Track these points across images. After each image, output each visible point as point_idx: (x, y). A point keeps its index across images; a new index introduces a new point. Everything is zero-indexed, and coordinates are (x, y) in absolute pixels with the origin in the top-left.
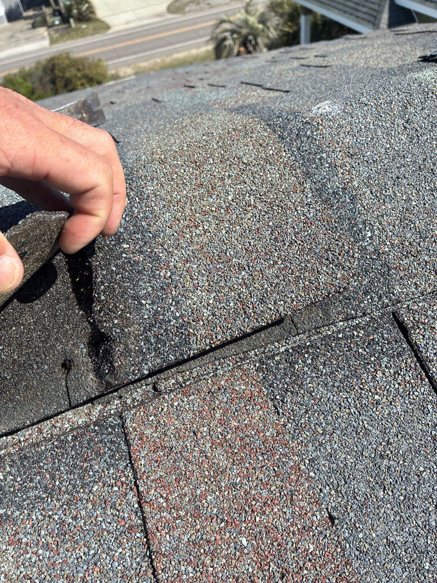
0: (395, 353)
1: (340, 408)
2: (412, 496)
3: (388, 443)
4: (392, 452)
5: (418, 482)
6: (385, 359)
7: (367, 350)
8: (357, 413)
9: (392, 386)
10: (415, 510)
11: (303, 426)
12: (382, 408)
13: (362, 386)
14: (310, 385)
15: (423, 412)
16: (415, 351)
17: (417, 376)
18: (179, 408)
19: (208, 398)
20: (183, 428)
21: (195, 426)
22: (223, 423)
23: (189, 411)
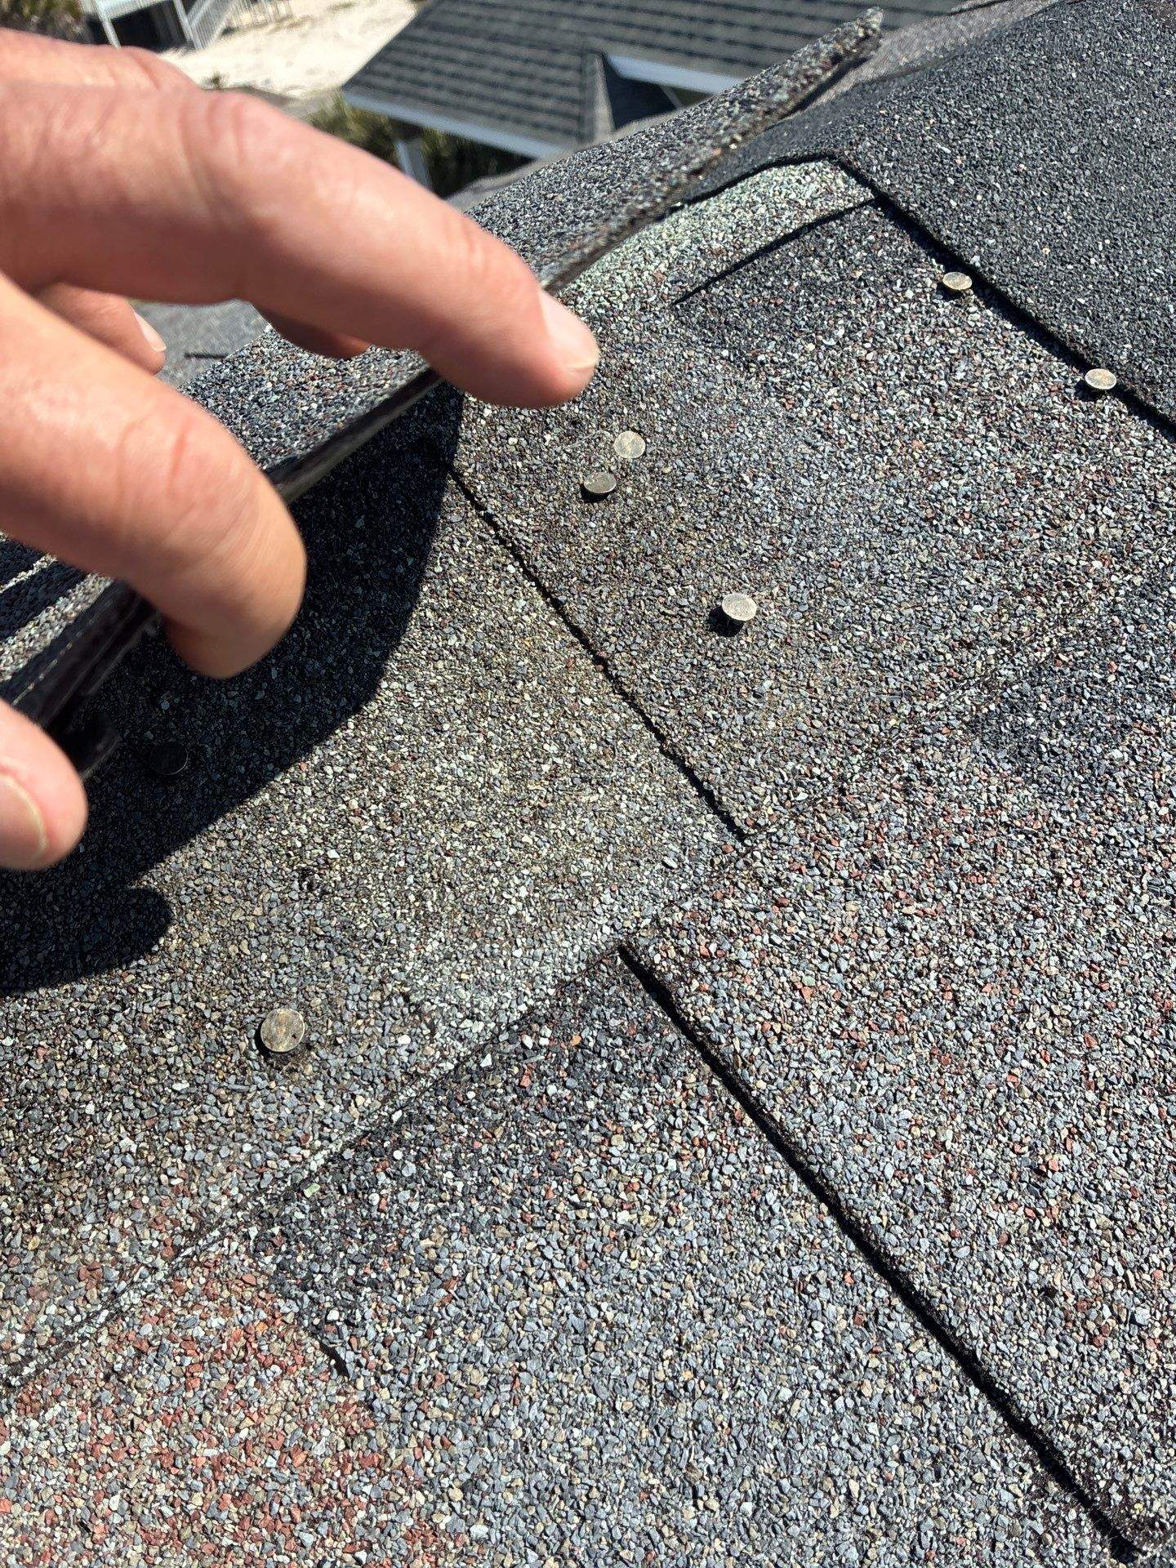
0: (650, 1068)
1: (527, 1287)
2: (775, 1491)
3: (681, 1346)
4: (695, 1372)
5: (784, 1440)
6: (626, 1095)
7: (571, 1082)
8: (576, 1285)
9: (660, 1169)
10: (794, 1530)
11: (426, 1381)
12: (645, 1244)
13: (575, 1198)
14: (426, 1242)
15: (758, 1219)
16: (700, 1046)
17: (722, 1118)
18: (16, 1461)
19: (108, 1398)
20: (41, 1521)
21: (80, 1503)
22: (167, 1463)
23: (53, 1461)
